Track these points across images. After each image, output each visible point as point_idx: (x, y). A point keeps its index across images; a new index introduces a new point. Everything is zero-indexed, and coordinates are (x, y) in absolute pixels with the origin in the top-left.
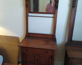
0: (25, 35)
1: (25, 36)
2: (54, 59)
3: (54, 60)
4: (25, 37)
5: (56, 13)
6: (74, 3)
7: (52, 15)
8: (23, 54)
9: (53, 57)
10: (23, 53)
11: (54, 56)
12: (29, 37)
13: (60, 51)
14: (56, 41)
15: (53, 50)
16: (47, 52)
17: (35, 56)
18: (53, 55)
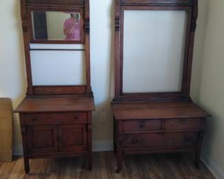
0: (26, 92)
1: (27, 94)
2: (91, 130)
3: (91, 132)
4: (25, 96)
5: (87, 42)
6: (117, 21)
7: (79, 46)
8: (26, 129)
9: (89, 127)
10: (26, 126)
11: (91, 124)
12: (34, 94)
13: (103, 118)
14: (93, 96)
15: (87, 112)
16: (76, 118)
17: (52, 130)
18: (89, 122)
